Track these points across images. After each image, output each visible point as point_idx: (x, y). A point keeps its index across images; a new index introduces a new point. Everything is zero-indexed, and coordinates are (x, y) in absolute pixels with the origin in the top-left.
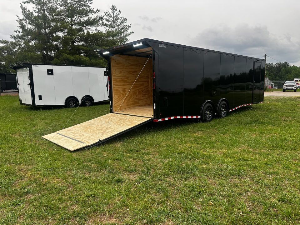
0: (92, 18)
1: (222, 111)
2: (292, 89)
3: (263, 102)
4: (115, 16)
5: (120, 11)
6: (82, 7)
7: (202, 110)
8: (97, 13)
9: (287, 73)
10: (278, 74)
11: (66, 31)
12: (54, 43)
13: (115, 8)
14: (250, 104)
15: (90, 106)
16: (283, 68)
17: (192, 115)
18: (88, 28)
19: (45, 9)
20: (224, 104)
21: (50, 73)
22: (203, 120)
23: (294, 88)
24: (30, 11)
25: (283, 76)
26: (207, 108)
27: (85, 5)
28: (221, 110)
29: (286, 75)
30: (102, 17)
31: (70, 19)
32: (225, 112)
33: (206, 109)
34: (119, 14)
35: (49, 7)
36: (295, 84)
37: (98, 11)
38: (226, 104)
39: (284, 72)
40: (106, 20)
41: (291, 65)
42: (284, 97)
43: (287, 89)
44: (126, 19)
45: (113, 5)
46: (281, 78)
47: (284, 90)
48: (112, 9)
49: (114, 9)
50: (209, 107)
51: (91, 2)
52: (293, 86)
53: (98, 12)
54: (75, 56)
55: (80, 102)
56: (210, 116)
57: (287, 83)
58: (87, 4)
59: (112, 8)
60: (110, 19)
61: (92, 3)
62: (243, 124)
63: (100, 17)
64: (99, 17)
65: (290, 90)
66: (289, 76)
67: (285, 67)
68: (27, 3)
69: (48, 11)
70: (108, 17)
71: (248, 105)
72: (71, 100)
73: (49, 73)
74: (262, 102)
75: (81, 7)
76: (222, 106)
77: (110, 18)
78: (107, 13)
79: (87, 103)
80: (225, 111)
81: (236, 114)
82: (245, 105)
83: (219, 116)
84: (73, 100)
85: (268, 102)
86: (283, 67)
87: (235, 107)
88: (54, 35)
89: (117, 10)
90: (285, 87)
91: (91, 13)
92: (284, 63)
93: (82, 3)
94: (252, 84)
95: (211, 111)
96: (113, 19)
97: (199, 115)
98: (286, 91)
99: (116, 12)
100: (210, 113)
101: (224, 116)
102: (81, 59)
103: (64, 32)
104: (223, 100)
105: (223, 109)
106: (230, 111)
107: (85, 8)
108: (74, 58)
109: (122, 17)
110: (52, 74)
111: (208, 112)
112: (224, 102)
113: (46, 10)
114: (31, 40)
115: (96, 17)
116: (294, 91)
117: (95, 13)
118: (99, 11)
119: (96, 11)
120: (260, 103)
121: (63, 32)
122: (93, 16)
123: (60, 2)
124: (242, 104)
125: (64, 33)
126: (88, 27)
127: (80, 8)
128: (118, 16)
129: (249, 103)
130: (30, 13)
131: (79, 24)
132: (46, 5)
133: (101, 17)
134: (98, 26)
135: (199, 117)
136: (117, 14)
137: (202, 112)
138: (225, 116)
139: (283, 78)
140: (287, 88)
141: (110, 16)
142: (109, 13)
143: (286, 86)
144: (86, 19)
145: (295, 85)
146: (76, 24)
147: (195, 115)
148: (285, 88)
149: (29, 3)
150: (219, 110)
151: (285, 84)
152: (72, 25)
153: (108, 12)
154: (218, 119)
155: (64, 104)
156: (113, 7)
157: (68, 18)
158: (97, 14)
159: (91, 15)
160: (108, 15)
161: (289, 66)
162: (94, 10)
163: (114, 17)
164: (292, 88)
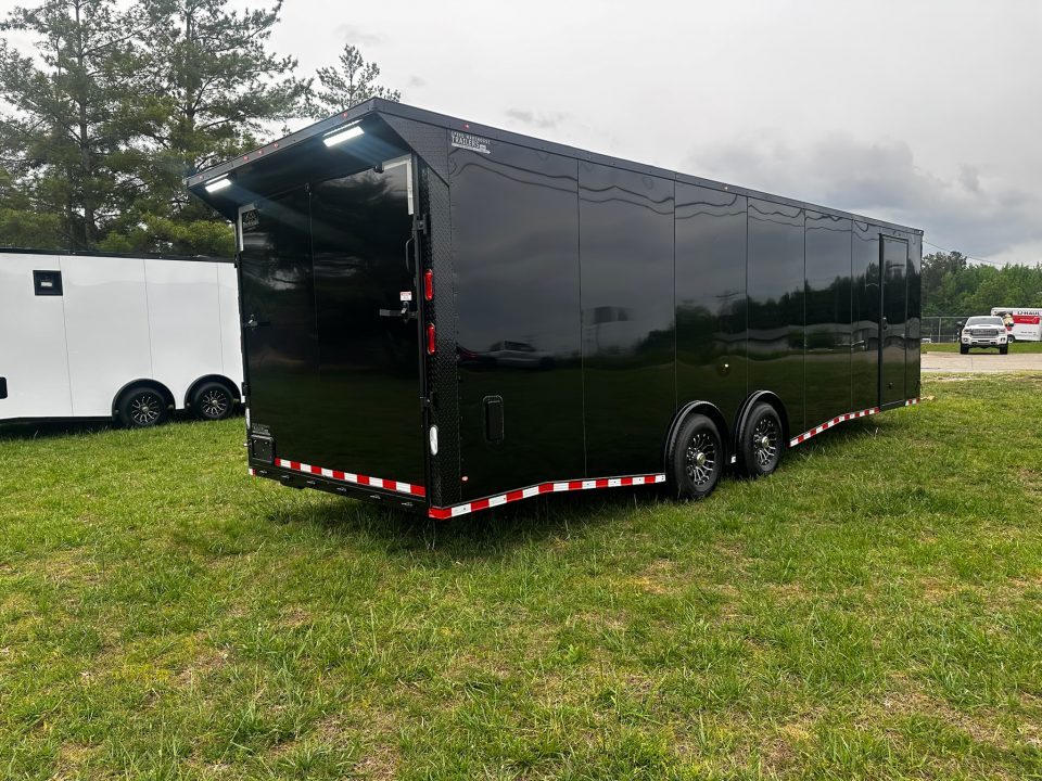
0: (268, 88)
1: (761, 445)
2: (994, 345)
3: (918, 401)
4: (357, 85)
5: (374, 65)
6: (232, 50)
7: (672, 445)
8: (286, 71)
9: (960, 289)
10: (933, 293)
11: (166, 132)
12: (121, 178)
13: (356, 57)
14: (872, 412)
15: (222, 418)
16: (949, 273)
17: (626, 470)
18: (251, 124)
19: (86, 50)
20: (768, 416)
21: (49, 285)
22: (678, 492)
23: (999, 342)
24: (20, 57)
25: (950, 298)
26: (694, 435)
27: (241, 42)
28: (752, 443)
29: (960, 296)
30: (305, 84)
31: (183, 91)
32: (772, 451)
33: (691, 444)
34: (370, 78)
35: (97, 42)
36: (1004, 327)
37: (290, 66)
38: (775, 413)
39: (953, 285)
40: (323, 98)
41: (973, 262)
42: (979, 376)
43: (974, 345)
44: (396, 94)
45: (351, 45)
46: (942, 306)
47: (965, 350)
48: (347, 59)
49: (351, 59)
50: (702, 429)
51: (265, 31)
52: (996, 333)
53: (291, 69)
54: (194, 225)
55: (180, 405)
56: (708, 473)
57: (975, 324)
58: (249, 37)
59: (346, 54)
60: (340, 94)
61: (269, 33)
62: (859, 513)
63: (297, 86)
64: (293, 85)
65: (984, 348)
66: (969, 299)
67: (954, 271)
68: (16, 27)
69: (98, 60)
70: (332, 89)
71: (862, 414)
72: (139, 397)
73: (44, 284)
74: (914, 402)
75: (228, 50)
76: (758, 425)
77: (340, 92)
78: (326, 71)
79: (212, 405)
80: (772, 444)
81: (818, 453)
82: (852, 416)
83: (747, 470)
84: (147, 395)
85: (931, 398)
86: (946, 270)
87: (811, 426)
88: (123, 148)
89: (364, 64)
90: (969, 339)
91: (266, 70)
92: (949, 257)
93: (230, 32)
94: (875, 326)
95: (711, 449)
96: (351, 95)
97: (660, 471)
98: (971, 350)
99: (360, 70)
100: (707, 457)
101: (767, 468)
102: (216, 236)
103: (158, 138)
104: (764, 399)
105: (764, 439)
106: (794, 443)
107: (241, 51)
108: (193, 230)
109: (382, 89)
110: (57, 290)
111: (700, 456)
112: (766, 407)
113: (89, 53)
114: (29, 164)
115: (281, 85)
116: (998, 351)
117: (282, 71)
118: (295, 64)
119: (285, 65)
120: (907, 403)
121: (155, 137)
122: (270, 81)
123: (141, 28)
124: (841, 413)
125: (161, 140)
126: (253, 121)
127: (225, 52)
128: (369, 85)
129: (866, 407)
130: (22, 61)
131: (218, 108)
132: (86, 35)
133: (302, 87)
134: (287, 117)
135: (660, 479)
136: (363, 77)
137: (673, 456)
138: (775, 468)
139: (949, 305)
140: (976, 340)
141: (338, 85)
142: (335, 73)
143: (972, 333)
144: (242, 89)
145: (1003, 331)
146: (206, 108)
147: (638, 472)
148: (969, 342)
149: (22, 26)
150: (747, 444)
151: (966, 327)
152: (191, 112)
153: (331, 71)
154: (745, 484)
155: (109, 414)
156: (349, 53)
157: (179, 86)
158: (287, 74)
159: (263, 77)
160: (333, 79)
161: (968, 266)
162: (277, 60)
163: (353, 87)
164: (992, 340)
